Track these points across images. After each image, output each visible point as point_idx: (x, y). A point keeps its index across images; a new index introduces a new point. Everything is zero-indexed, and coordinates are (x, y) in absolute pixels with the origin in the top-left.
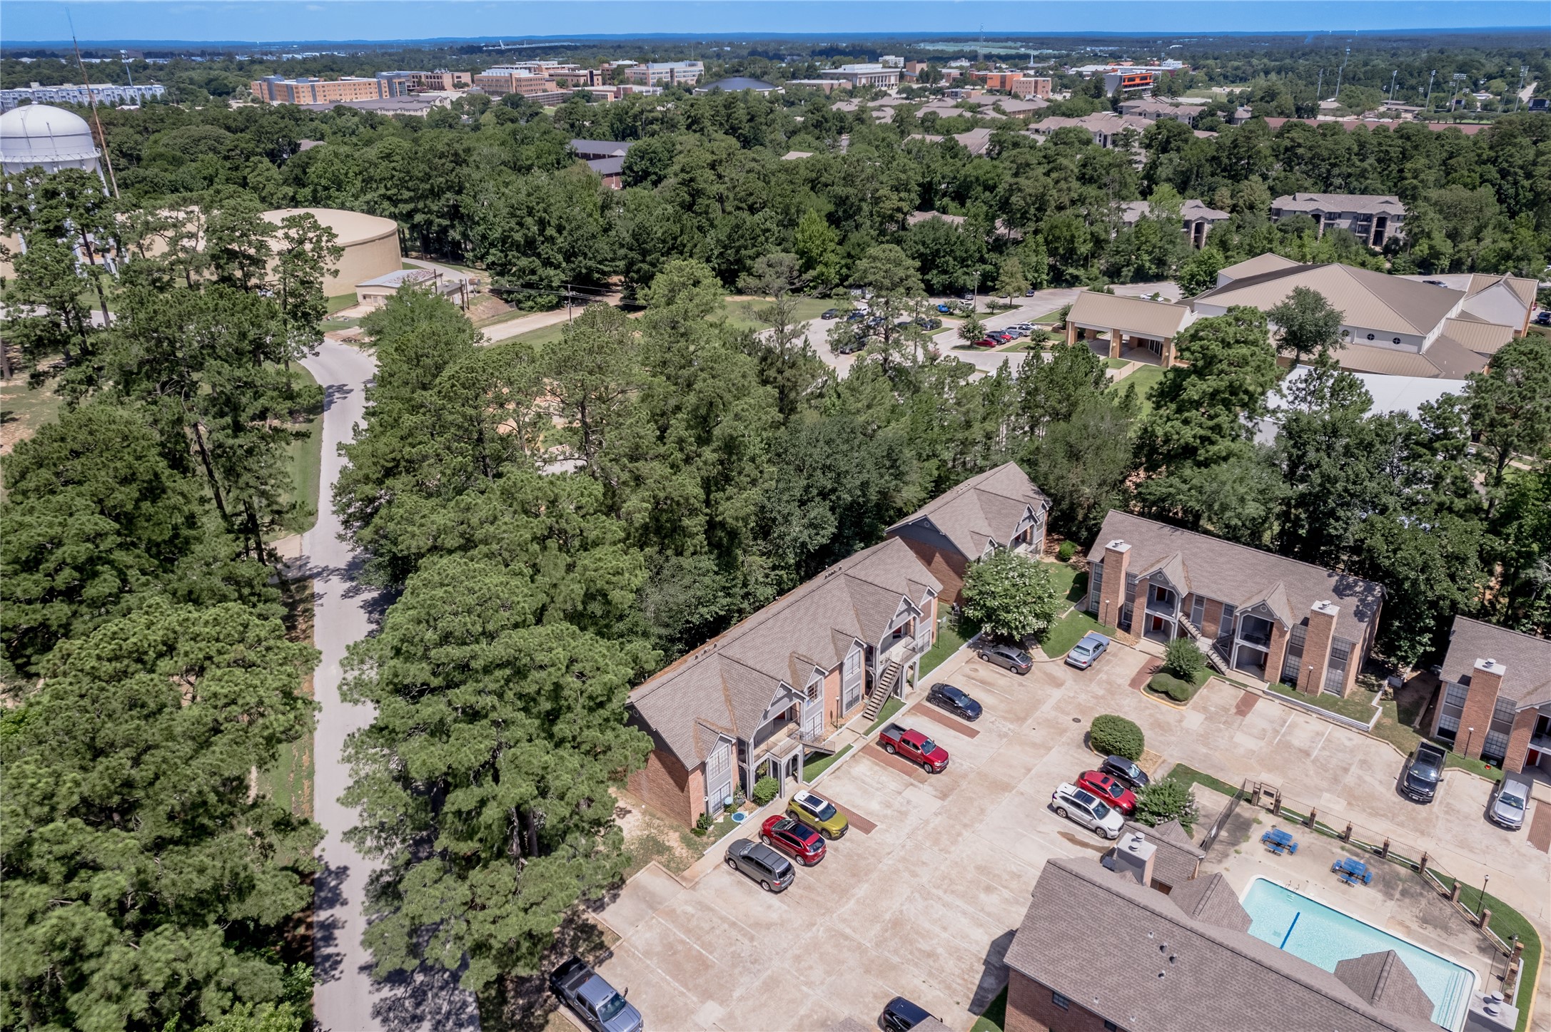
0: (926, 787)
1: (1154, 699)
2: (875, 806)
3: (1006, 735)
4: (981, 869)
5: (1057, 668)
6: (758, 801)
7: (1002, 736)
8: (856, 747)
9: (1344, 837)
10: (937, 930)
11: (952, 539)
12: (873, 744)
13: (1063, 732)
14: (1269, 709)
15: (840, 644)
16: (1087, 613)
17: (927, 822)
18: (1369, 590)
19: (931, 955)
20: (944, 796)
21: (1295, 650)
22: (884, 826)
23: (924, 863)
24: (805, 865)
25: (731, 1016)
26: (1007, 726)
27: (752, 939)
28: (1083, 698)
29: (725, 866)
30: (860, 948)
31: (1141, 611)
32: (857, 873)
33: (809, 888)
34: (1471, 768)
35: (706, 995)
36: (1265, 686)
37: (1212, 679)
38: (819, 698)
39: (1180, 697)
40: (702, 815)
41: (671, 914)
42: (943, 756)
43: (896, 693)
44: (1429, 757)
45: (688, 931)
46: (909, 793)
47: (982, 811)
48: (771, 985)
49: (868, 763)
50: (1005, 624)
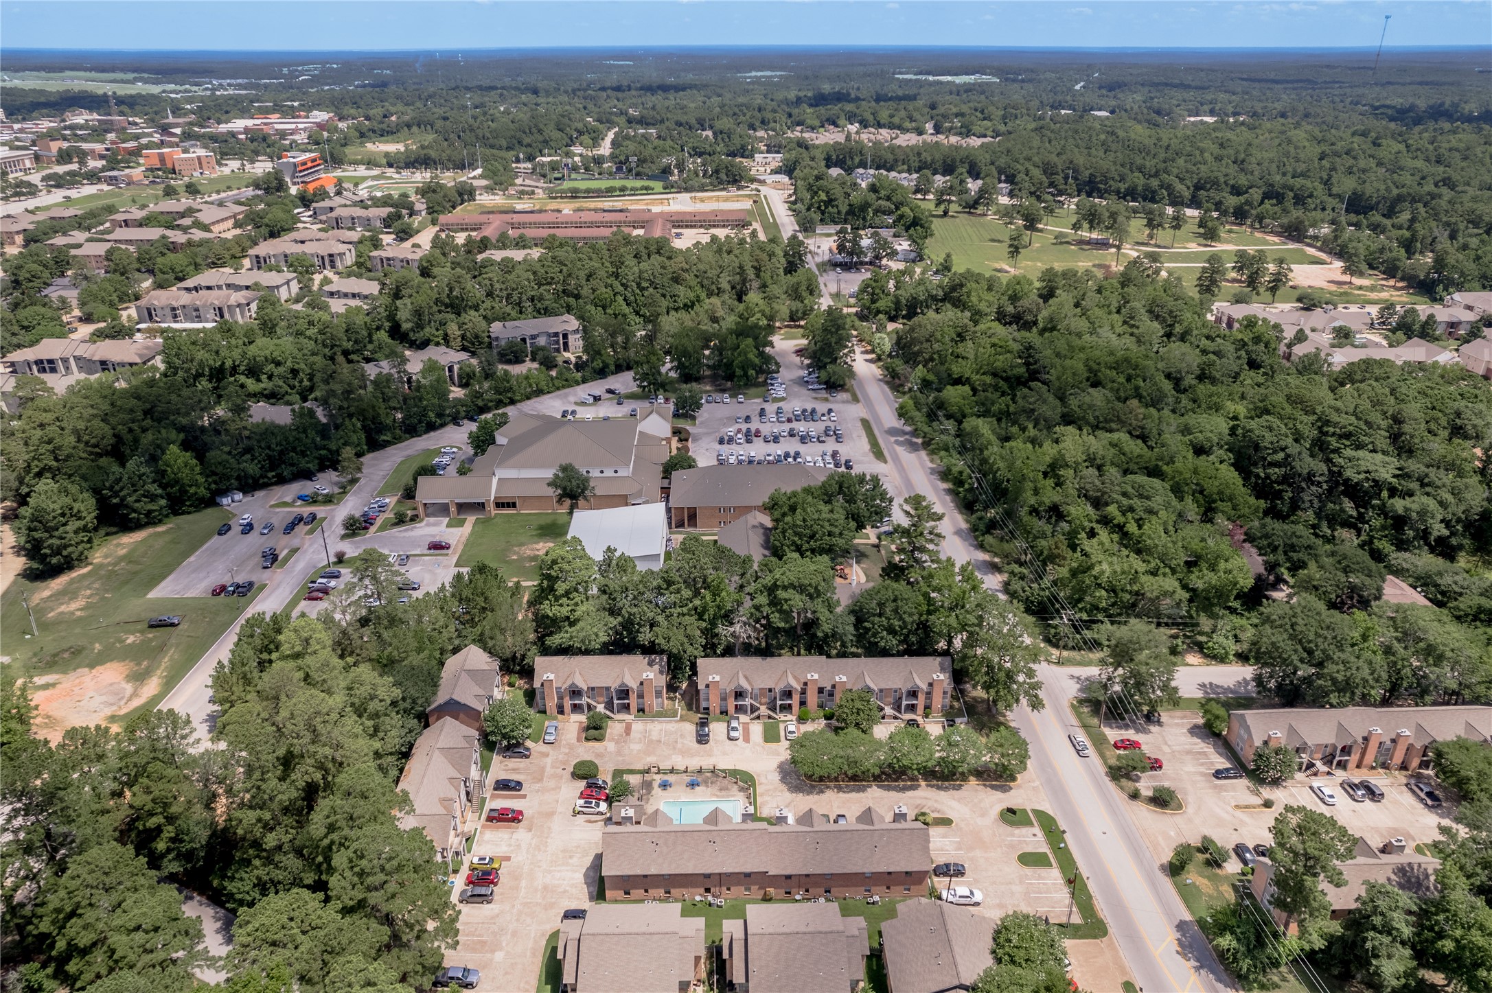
0: (520, 830)
1: (591, 744)
2: (505, 848)
4: (564, 851)
5: (542, 748)
6: (455, 872)
7: (538, 791)
8: (479, 828)
9: (686, 772)
10: (561, 882)
11: (464, 702)
13: (561, 777)
14: (638, 726)
15: (455, 784)
16: (539, 712)
17: (530, 844)
18: (661, 659)
19: (565, 891)
20: (530, 830)
21: (641, 696)
24: (494, 886)
26: (537, 786)
27: (495, 923)
28: (561, 757)
29: (465, 904)
30: (537, 904)
31: (567, 703)
32: (516, 878)
33: (500, 895)
34: (718, 720)
35: (493, 951)
36: (632, 717)
37: (610, 723)
42: (521, 813)
43: (481, 794)
44: (703, 724)
46: (515, 836)
47: (549, 828)
48: (514, 934)
50: (514, 737)
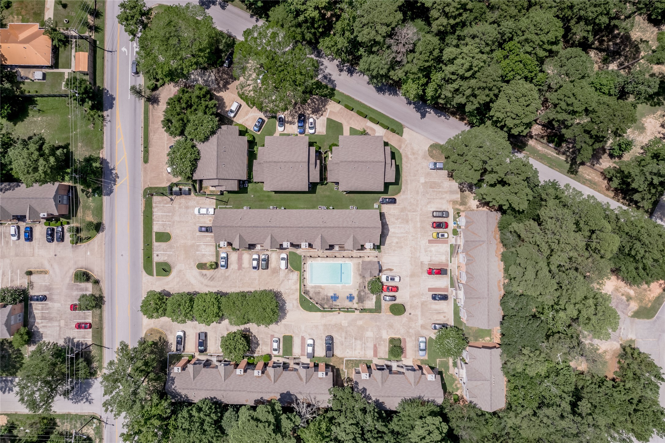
1: (397, 336)
2: (433, 249)
3: (422, 296)
9: (339, 310)
10: (400, 226)
12: (447, 268)
22: (427, 244)
23: (413, 241)
24: (433, 222)
25: (419, 182)
26: (424, 299)
27: (428, 199)
29: (446, 210)
30: (409, 211)
32: (423, 228)
33: (428, 217)
34: (320, 358)
35: (426, 182)
36: (374, 362)
37: (387, 355)
39: (391, 342)
41: (446, 192)
44: (330, 354)
45: (440, 192)
46: (429, 259)
47: (412, 265)
48: (417, 192)
49: (444, 262)
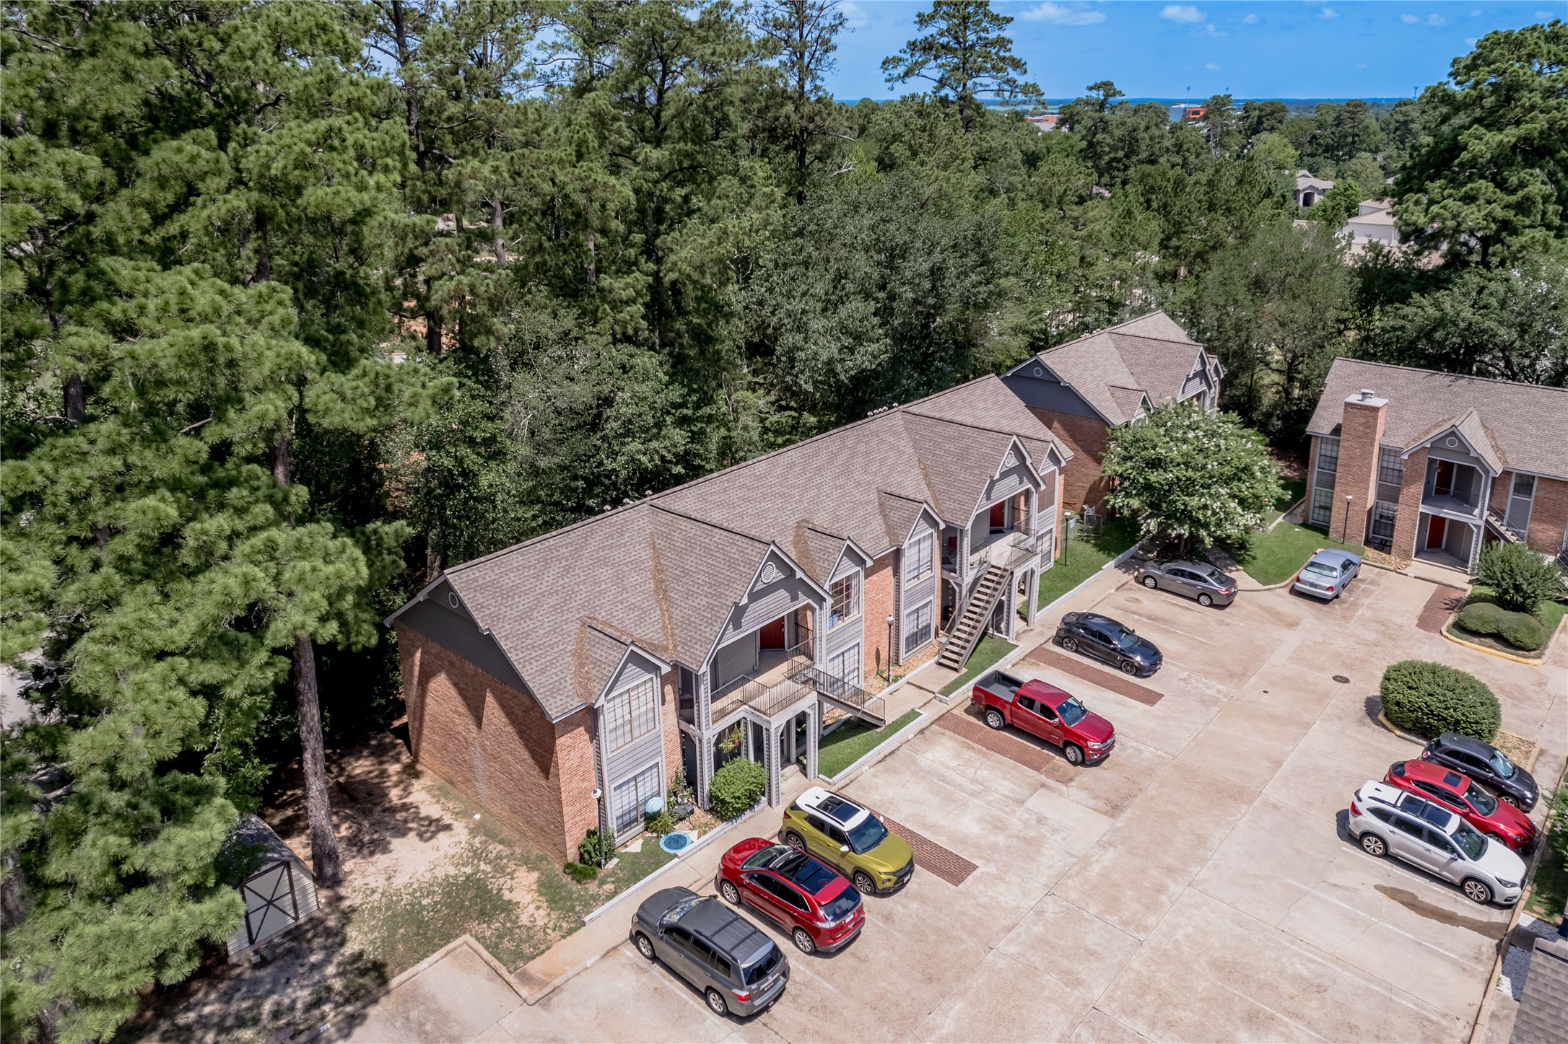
0: (1072, 790)
1: (1474, 647)
2: (968, 826)
3: (1215, 701)
4: (1226, 969)
5: (1279, 598)
6: (722, 810)
7: (1208, 702)
8: (927, 716)
11: (1082, 391)
12: (959, 712)
13: (1322, 697)
15: (895, 516)
16: (1309, 526)
17: (1085, 861)
20: (1114, 809)
22: (992, 869)
23: (1092, 953)
24: (815, 952)
26: (1214, 687)
28: (1340, 644)
29: (630, 952)
31: (1412, 512)
32: (937, 975)
38: (855, 615)
39: (1527, 641)
40: (591, 833)
42: (1105, 732)
43: (998, 629)
46: (1038, 802)
49: (950, 744)
50: (1185, 516)
